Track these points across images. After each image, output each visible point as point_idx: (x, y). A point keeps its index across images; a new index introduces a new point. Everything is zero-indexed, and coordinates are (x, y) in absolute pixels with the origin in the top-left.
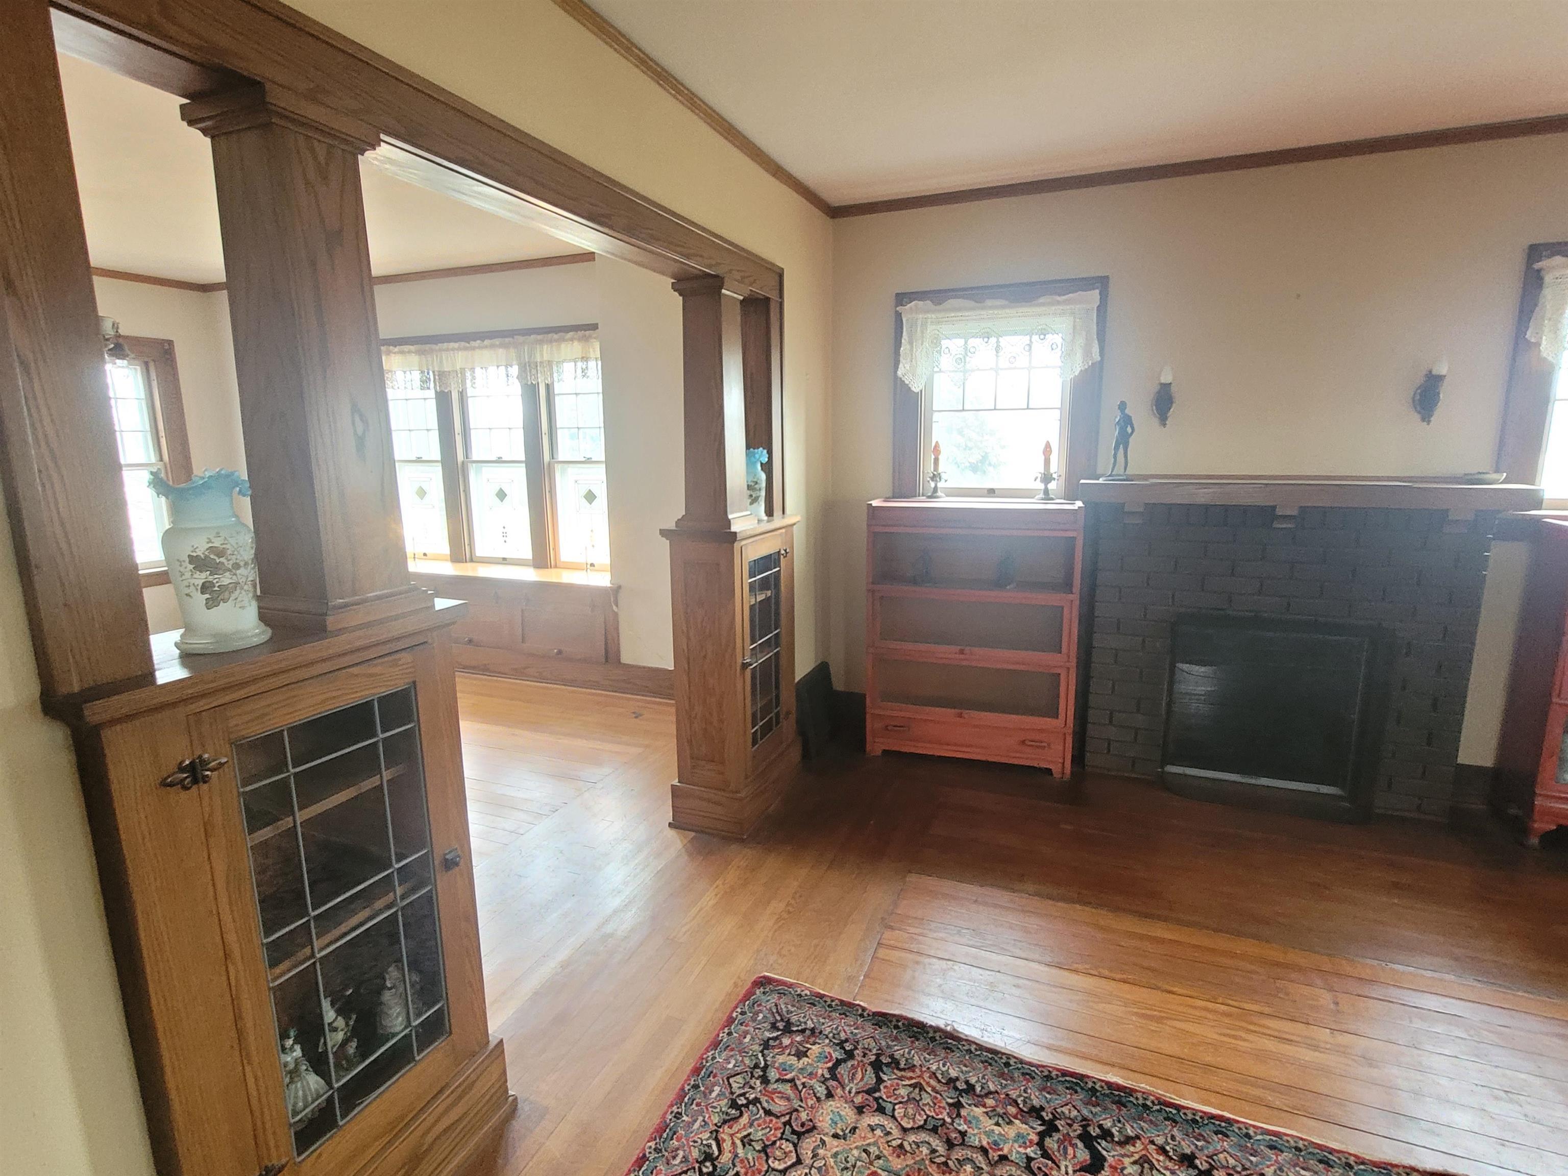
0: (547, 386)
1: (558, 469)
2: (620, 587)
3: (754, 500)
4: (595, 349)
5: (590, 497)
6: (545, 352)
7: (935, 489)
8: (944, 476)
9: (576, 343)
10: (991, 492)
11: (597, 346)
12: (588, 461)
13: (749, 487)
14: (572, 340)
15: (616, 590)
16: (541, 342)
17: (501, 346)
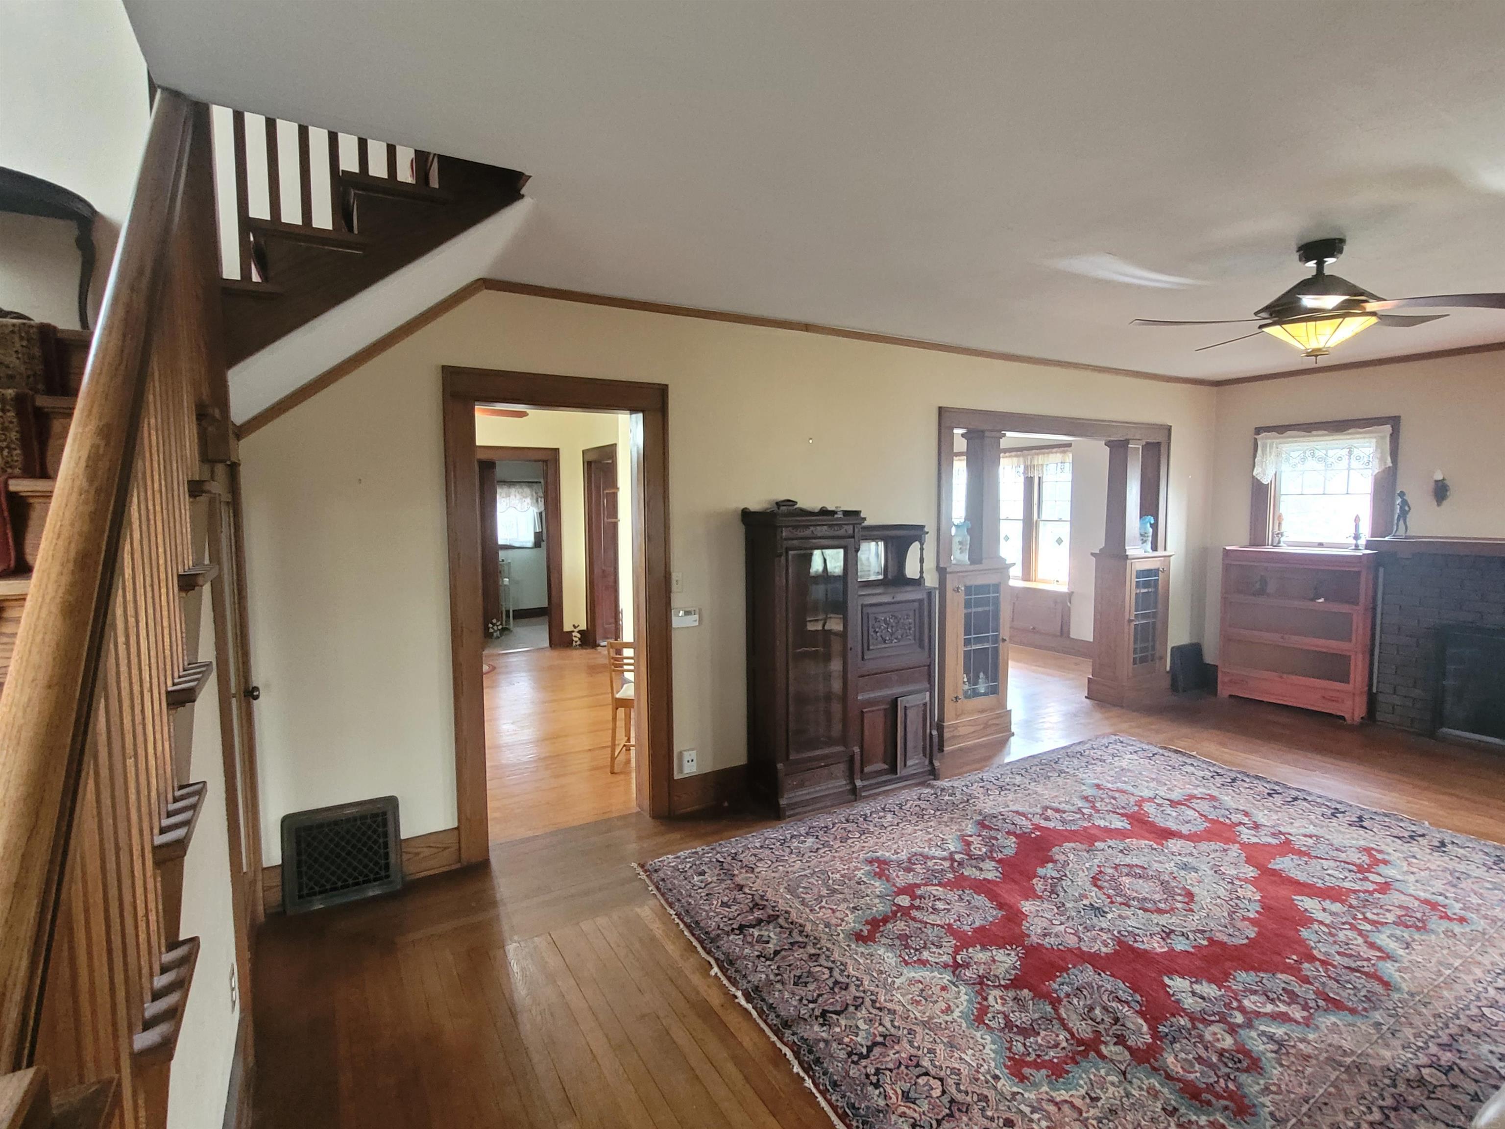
0: (1039, 478)
1: (1041, 524)
2: (1073, 593)
3: (1144, 542)
4: (1069, 457)
5: (1060, 541)
6: (1039, 459)
7: (1279, 542)
8: (1285, 534)
9: (1058, 455)
10: (1321, 545)
11: (1071, 455)
12: (1060, 520)
13: (1141, 535)
14: (1056, 453)
15: (1070, 595)
16: (1038, 454)
17: (1016, 456)
